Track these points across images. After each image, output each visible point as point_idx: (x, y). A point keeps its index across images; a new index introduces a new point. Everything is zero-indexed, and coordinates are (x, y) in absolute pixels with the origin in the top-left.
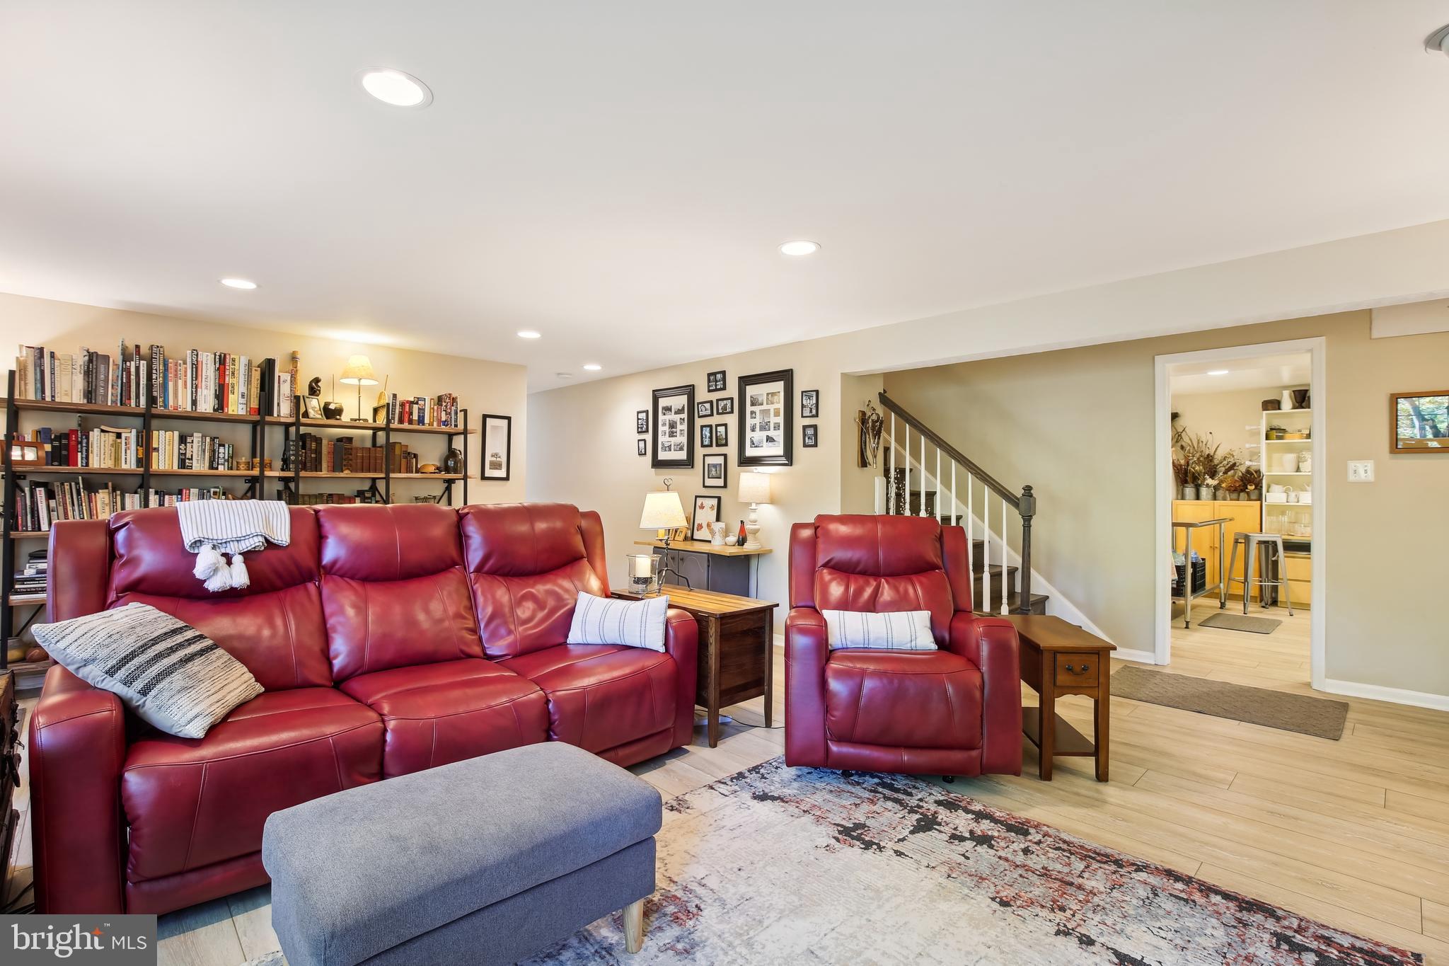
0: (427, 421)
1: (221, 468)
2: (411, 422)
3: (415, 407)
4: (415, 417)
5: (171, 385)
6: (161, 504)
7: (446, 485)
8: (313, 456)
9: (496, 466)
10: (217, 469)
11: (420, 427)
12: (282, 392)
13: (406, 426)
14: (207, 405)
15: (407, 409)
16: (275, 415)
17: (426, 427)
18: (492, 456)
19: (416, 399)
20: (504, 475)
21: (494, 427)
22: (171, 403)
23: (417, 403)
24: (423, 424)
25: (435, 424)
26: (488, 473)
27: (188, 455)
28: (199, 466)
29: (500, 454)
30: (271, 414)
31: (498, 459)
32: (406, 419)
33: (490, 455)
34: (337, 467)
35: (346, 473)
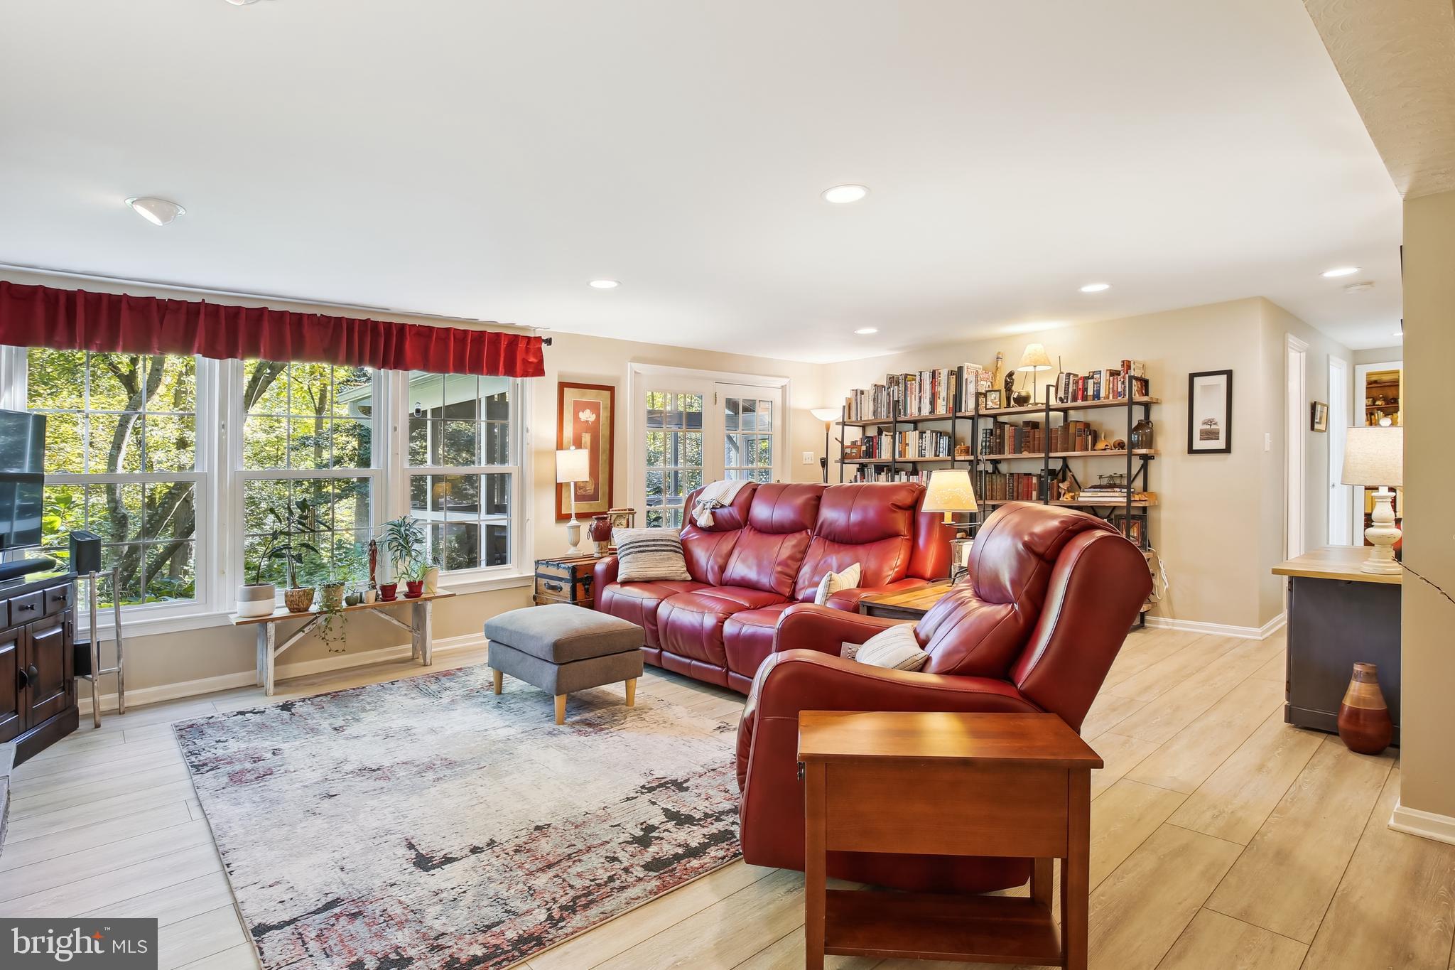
0: (1102, 394)
1: (941, 455)
2: (1085, 398)
3: (1091, 382)
4: (1090, 392)
5: (909, 398)
6: (908, 480)
7: (1142, 462)
8: (998, 441)
9: (1210, 435)
10: (939, 456)
11: (1096, 402)
12: (970, 389)
13: (1080, 403)
14: (926, 411)
15: (1080, 386)
16: (963, 411)
17: (1102, 401)
18: (1204, 423)
19: (1091, 374)
20: (1223, 446)
21: (1205, 388)
22: (909, 412)
23: (1092, 378)
24: (1099, 399)
25: (1111, 396)
26: (1198, 444)
27: (923, 448)
28: (929, 455)
29: (1216, 420)
30: (960, 411)
31: (1213, 427)
32: (1080, 396)
33: (1201, 422)
34: (1017, 449)
35: (1025, 454)
